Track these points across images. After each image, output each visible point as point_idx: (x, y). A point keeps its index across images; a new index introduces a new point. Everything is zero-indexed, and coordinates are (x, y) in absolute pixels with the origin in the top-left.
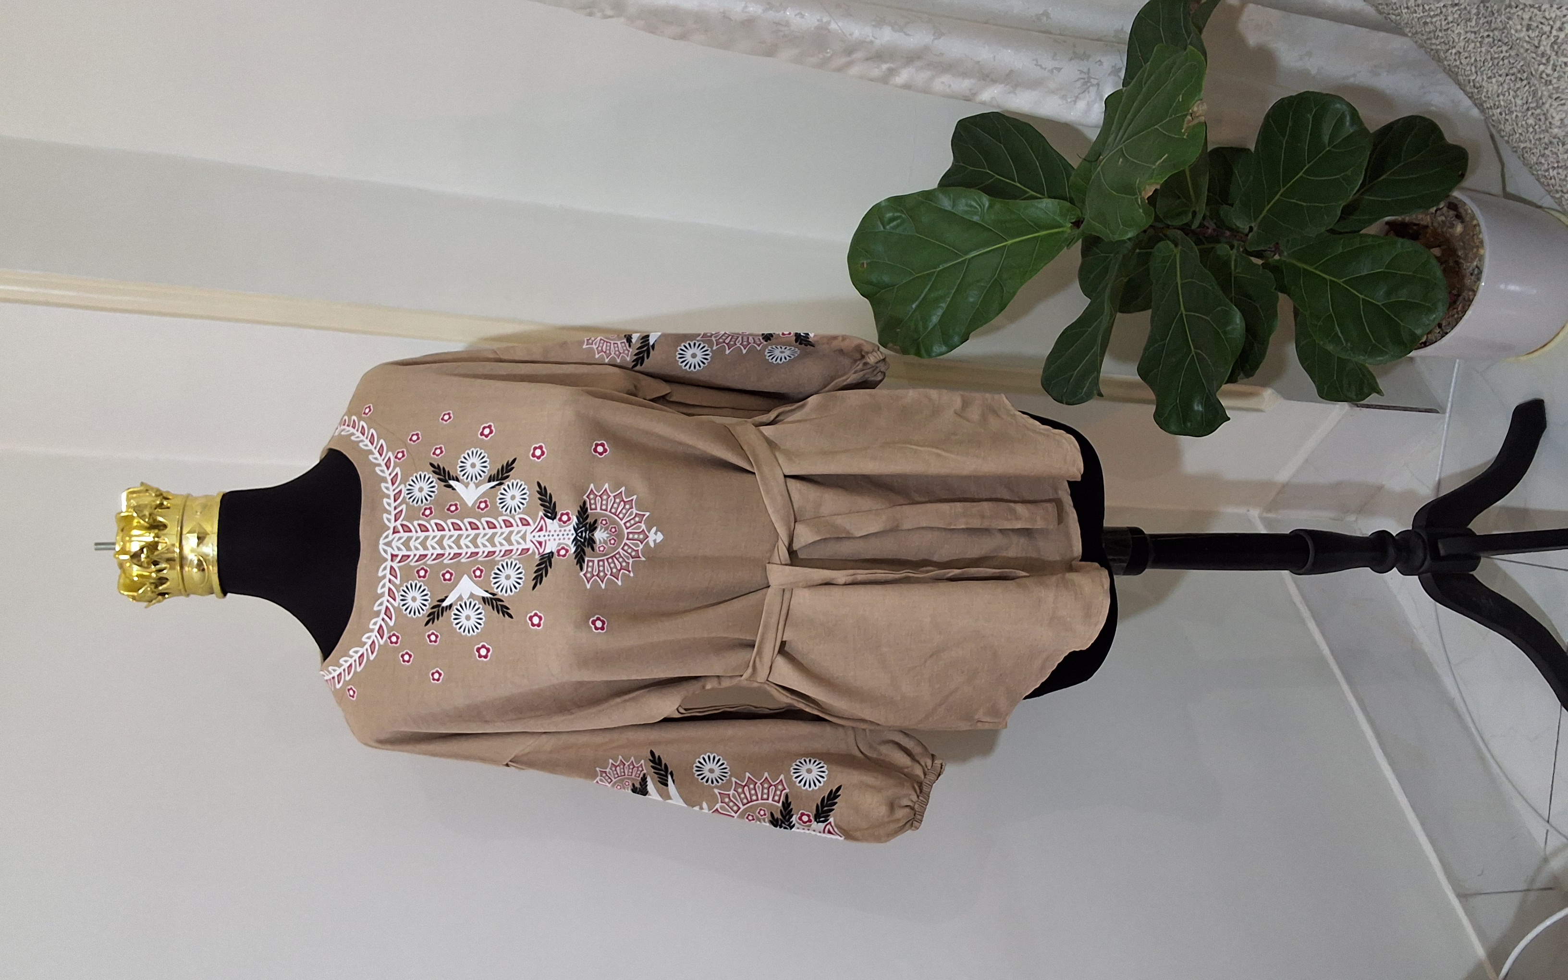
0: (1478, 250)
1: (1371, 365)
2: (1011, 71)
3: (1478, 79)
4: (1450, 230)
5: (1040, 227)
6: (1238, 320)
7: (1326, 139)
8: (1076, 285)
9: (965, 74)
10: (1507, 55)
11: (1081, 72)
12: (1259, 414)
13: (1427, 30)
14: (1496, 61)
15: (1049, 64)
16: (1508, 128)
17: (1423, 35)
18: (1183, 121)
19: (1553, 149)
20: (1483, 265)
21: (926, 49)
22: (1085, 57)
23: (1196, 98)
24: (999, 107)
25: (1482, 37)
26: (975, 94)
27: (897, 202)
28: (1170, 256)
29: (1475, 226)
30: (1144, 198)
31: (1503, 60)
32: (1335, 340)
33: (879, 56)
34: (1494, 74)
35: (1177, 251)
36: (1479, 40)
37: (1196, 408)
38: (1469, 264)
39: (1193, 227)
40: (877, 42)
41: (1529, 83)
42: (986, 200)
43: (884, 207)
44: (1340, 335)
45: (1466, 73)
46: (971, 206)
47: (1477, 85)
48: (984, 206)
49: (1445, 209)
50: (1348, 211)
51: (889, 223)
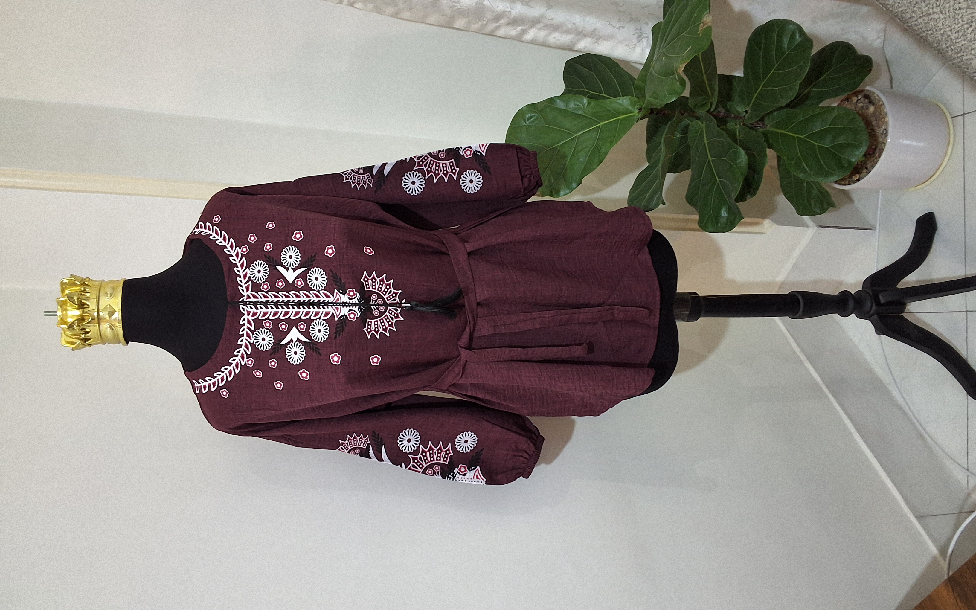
0: (884, 120)
1: (826, 184)
2: (594, 30)
4: (867, 111)
5: (620, 114)
6: (743, 158)
7: (786, 46)
9: (567, 32)
11: (636, 29)
15: (617, 25)
18: (699, 27)
20: (887, 128)
21: (542, 16)
22: (638, 20)
23: (706, 13)
24: (590, 51)
26: (574, 44)
27: (532, 107)
28: (700, 129)
29: (881, 105)
30: (679, 73)
32: (804, 171)
33: (514, 22)
35: (703, 126)
37: (723, 215)
38: (880, 129)
40: (514, 13)
42: (585, 101)
43: (525, 110)
44: (806, 167)
46: (578, 105)
48: (585, 104)
49: (862, 98)
51: (528, 120)
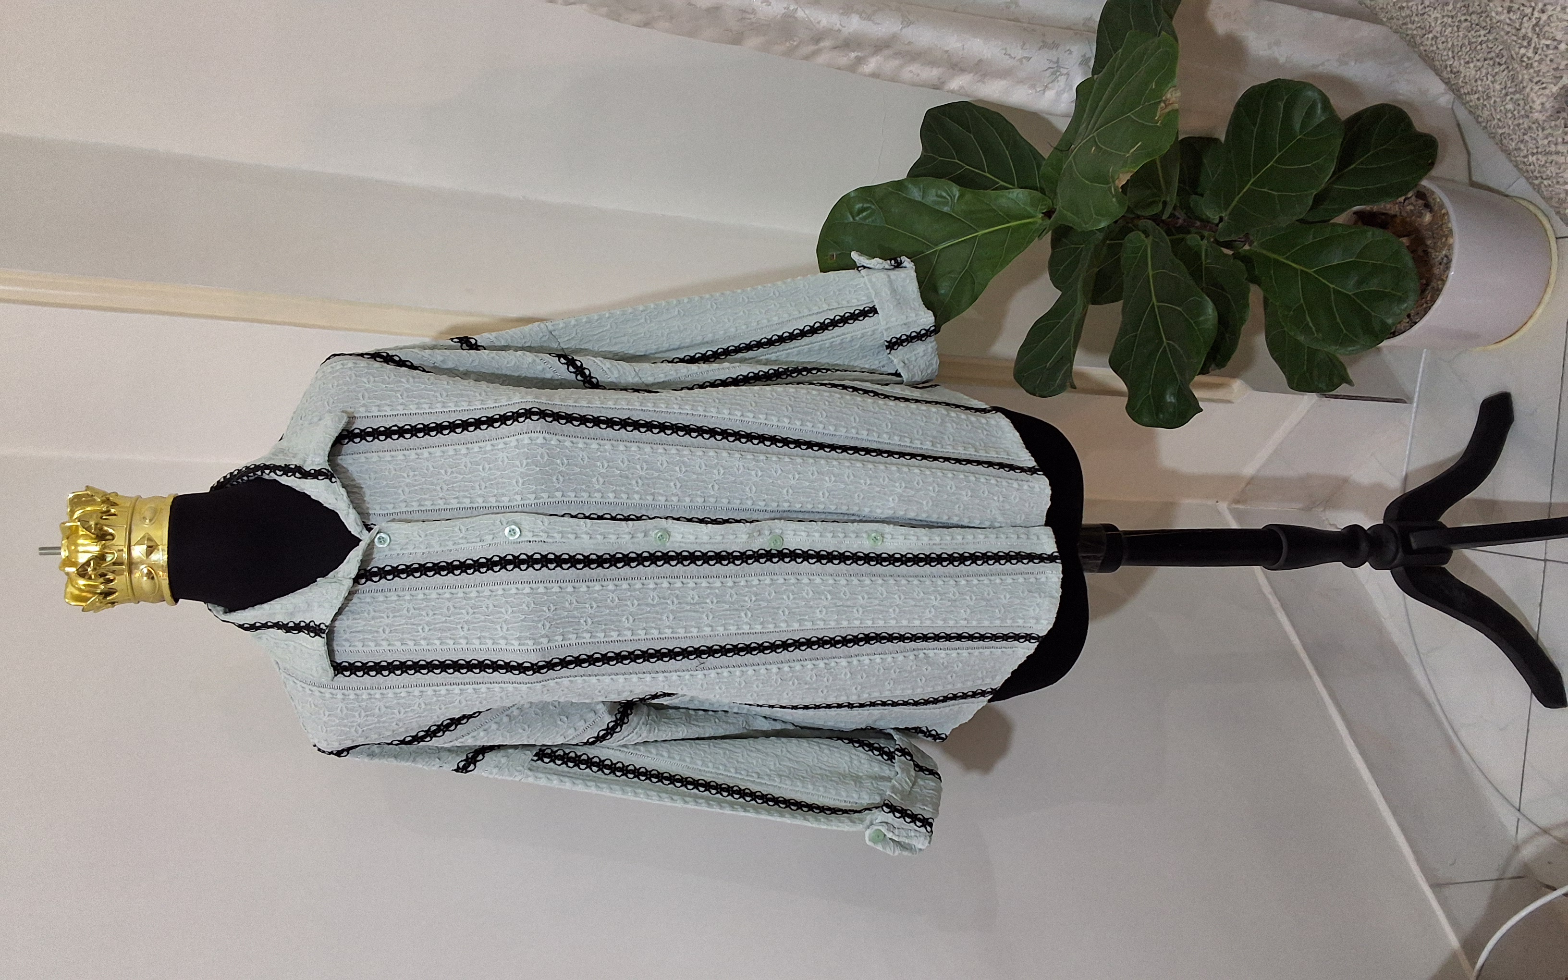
0: (1446, 240)
1: (1342, 355)
2: (980, 61)
3: (1455, 64)
4: (1418, 219)
5: (1011, 218)
6: (1210, 310)
7: (1297, 127)
8: (1046, 278)
9: (933, 63)
10: (1486, 38)
11: (1051, 61)
12: (1230, 405)
13: (1403, 15)
14: (1474, 45)
15: (1019, 53)
16: (1486, 113)
17: (1398, 19)
18: (1157, 108)
19: (1532, 134)
20: (1451, 254)
21: (894, 37)
22: (1055, 46)
23: (1170, 85)
24: (969, 96)
25: (1460, 21)
26: (944, 83)
27: (866, 192)
28: (1141, 246)
29: (1444, 214)
30: (1118, 187)
31: (1481, 44)
32: (1306, 330)
33: (847, 44)
34: (1472, 59)
35: (1148, 242)
36: (1457, 24)
37: (1169, 400)
38: (1437, 253)
39: (1164, 218)
40: (845, 31)
41: (1508, 68)
42: (956, 190)
43: (853, 197)
44: (1311, 324)
45: (1443, 58)
46: (942, 197)
47: (1455, 70)
48: (954, 196)
49: (1414, 197)
50: (1319, 200)
51: (858, 214)
